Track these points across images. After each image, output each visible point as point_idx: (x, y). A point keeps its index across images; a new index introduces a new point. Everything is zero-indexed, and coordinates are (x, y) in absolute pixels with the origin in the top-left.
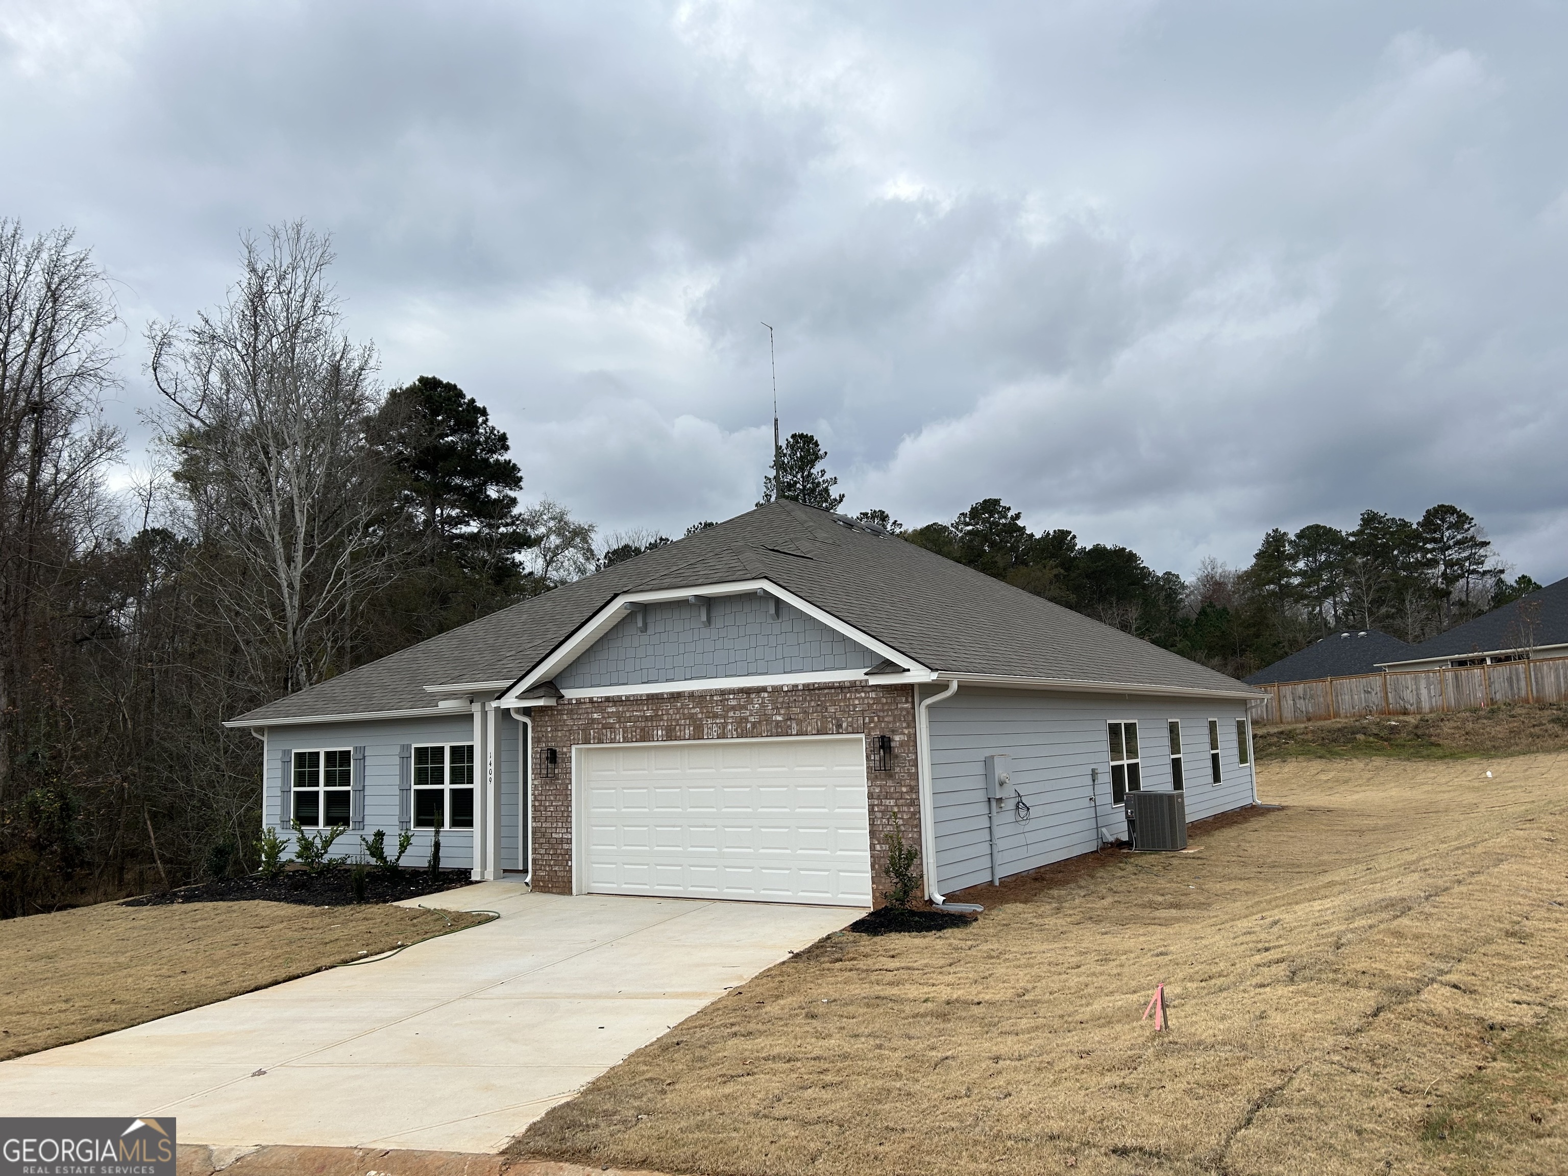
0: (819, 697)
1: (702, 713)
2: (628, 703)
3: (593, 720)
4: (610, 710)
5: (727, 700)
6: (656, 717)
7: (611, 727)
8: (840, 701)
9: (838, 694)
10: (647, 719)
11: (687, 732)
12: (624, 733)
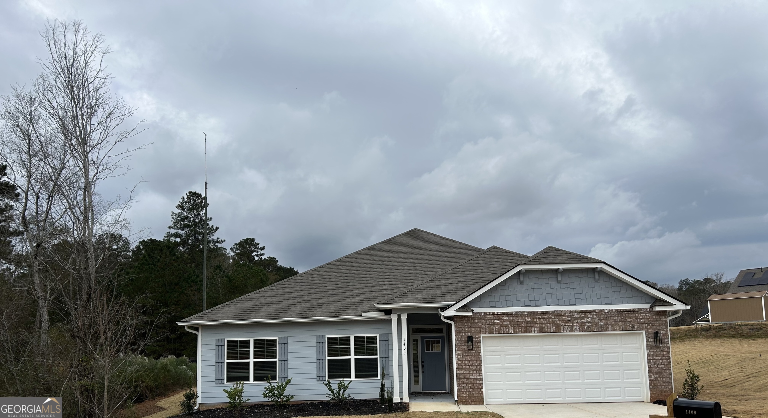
0: (622, 315)
1: (560, 321)
2: (515, 315)
3: (494, 323)
4: (504, 318)
5: (574, 315)
6: (532, 322)
7: (506, 326)
8: (633, 317)
9: (632, 314)
10: (527, 323)
11: (552, 329)
12: (514, 329)
